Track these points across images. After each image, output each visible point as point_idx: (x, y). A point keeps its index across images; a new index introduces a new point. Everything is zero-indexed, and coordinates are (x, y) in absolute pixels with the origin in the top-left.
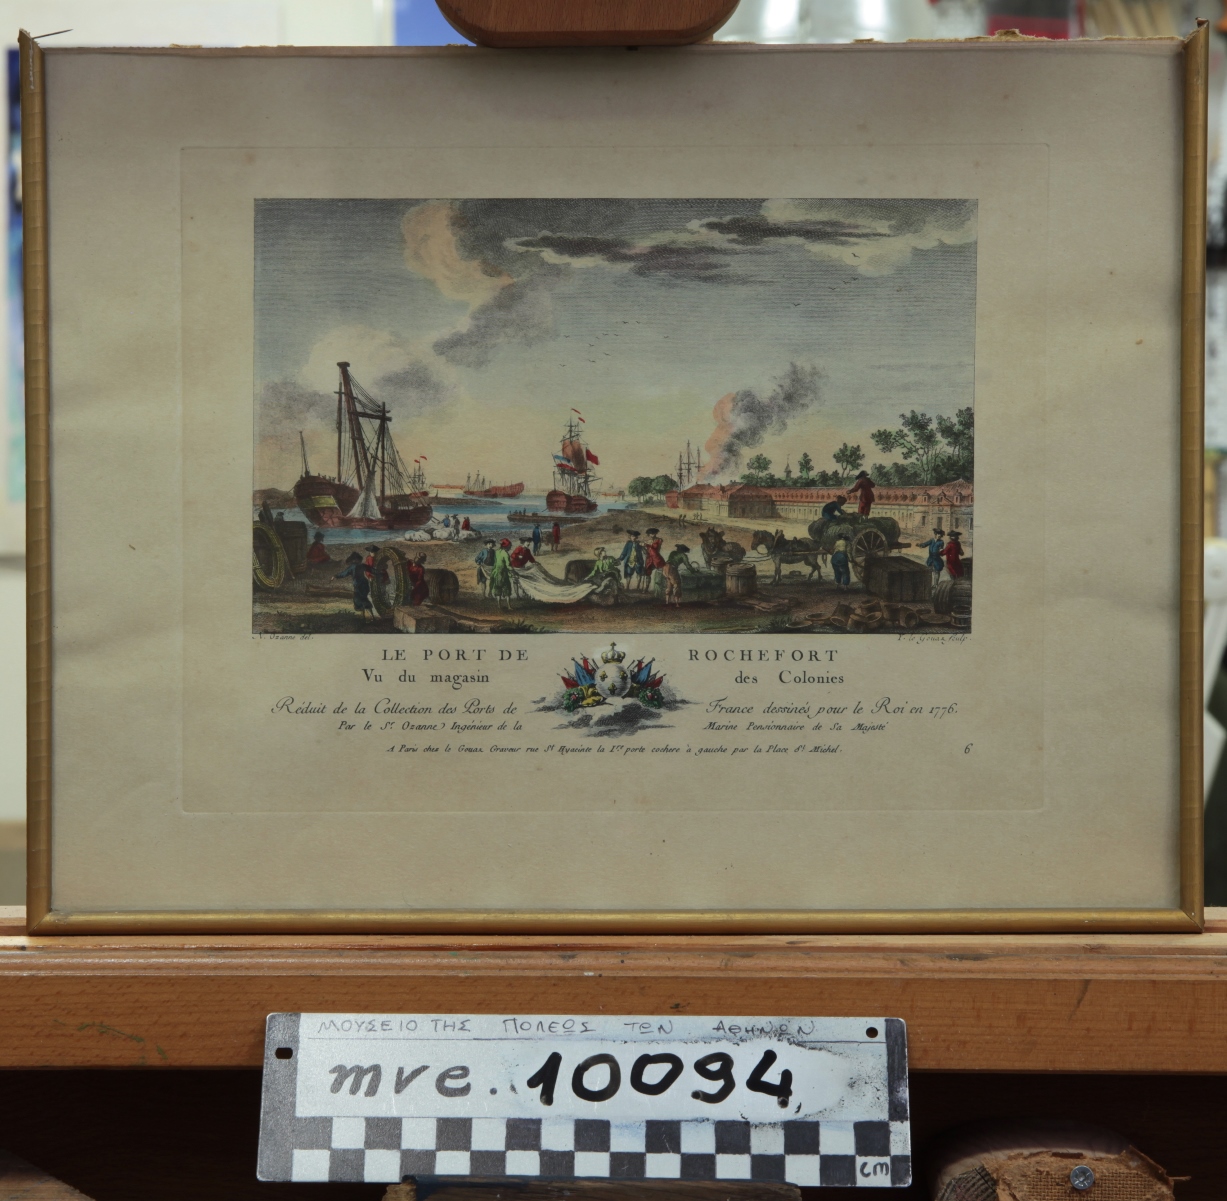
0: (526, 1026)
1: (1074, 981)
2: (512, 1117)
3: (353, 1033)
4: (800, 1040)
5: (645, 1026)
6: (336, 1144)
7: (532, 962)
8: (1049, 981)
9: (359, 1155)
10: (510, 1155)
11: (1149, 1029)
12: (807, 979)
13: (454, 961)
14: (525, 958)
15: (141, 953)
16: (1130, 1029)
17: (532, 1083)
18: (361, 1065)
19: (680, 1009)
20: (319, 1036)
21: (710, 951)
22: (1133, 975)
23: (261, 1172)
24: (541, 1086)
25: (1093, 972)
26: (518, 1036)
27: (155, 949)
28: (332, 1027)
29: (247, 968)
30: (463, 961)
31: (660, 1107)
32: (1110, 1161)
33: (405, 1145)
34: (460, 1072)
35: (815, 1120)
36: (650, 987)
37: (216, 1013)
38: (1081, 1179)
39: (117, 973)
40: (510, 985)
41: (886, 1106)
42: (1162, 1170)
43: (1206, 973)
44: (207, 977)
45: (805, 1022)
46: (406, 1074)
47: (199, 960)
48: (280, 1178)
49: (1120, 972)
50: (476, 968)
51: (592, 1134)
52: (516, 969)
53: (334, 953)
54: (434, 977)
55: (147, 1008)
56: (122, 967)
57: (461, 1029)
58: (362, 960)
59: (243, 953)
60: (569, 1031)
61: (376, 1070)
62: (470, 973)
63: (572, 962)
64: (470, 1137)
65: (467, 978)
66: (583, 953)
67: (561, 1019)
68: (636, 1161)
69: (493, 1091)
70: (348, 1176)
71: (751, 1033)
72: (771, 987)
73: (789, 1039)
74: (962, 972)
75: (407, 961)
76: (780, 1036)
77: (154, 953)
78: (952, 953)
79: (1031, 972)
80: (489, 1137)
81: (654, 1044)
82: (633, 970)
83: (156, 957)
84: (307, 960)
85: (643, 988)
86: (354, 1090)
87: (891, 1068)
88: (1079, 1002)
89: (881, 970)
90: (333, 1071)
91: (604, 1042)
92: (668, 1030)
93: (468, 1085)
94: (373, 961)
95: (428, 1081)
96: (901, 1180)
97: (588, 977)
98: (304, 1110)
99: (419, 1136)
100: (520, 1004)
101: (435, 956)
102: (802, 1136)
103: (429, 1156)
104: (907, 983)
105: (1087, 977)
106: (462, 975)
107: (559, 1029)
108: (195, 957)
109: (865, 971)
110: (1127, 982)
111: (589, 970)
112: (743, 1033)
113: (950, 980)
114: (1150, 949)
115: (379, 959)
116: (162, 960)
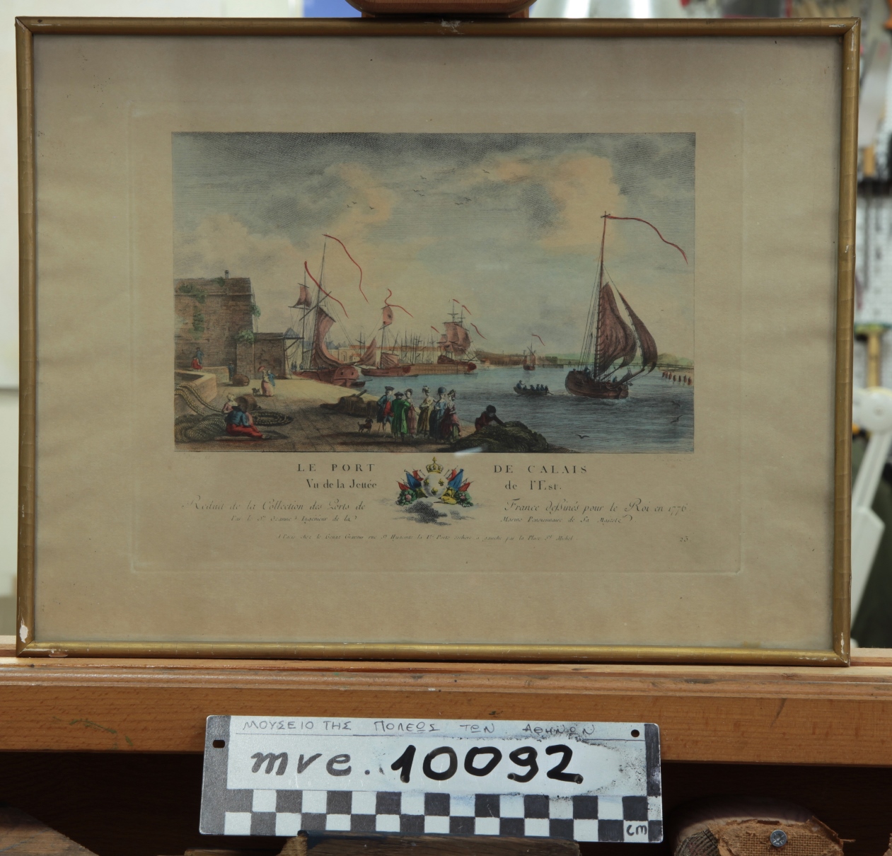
0: (390, 726)
1: (775, 699)
2: (380, 790)
3: (268, 730)
4: (585, 738)
5: (475, 727)
6: (255, 809)
7: (392, 680)
8: (757, 699)
9: (272, 817)
10: (379, 817)
11: (827, 734)
12: (586, 695)
13: (337, 679)
14: (387, 677)
15: (115, 671)
16: (814, 733)
17: (395, 767)
18: (273, 753)
19: (496, 715)
20: (243, 732)
21: (518, 674)
22: (816, 696)
23: (202, 828)
24: (401, 769)
25: (789, 693)
26: (384, 733)
27: (126, 668)
28: (253, 726)
29: (190, 682)
30: (343, 679)
31: (486, 785)
32: (799, 827)
33: (304, 810)
34: (343, 758)
35: (595, 795)
36: (475, 700)
37: (168, 713)
38: (778, 840)
39: (98, 684)
40: (376, 696)
41: (645, 785)
42: (835, 834)
43: (867, 694)
44: (162, 688)
45: (588, 725)
46: (305, 759)
47: (156, 676)
48: (216, 832)
49: (808, 693)
50: (352, 684)
51: (438, 804)
52: (380, 685)
53: (252, 672)
54: (322, 690)
55: (119, 709)
56: (101, 680)
57: (345, 728)
58: (271, 678)
59: (187, 671)
60: (421, 730)
61: (284, 756)
62: (348, 688)
63: (420, 681)
64: (351, 805)
65: (346, 691)
66: (428, 675)
67: (415, 721)
68: (468, 823)
69: (367, 772)
70: (264, 832)
71: (549, 733)
72: (560, 701)
73: (576, 738)
74: (695, 692)
75: (303, 678)
76: (570, 735)
77: (125, 670)
78: (689, 678)
79: (744, 692)
80: (364, 804)
81: (481, 740)
82: (463, 687)
83: (126, 673)
84: (233, 677)
85: (470, 700)
86: (268, 771)
87: (648, 758)
88: (778, 714)
89: (638, 690)
90: (253, 757)
91: (446, 738)
92: (491, 730)
93: (350, 768)
94: (279, 678)
95: (320, 765)
96: (656, 838)
97: (431, 692)
98: (233, 784)
99: (314, 803)
100: (383, 710)
101: (323, 676)
102: (585, 806)
103: (322, 818)
104: (657, 699)
105: (784, 696)
106: (342, 689)
107: (414, 729)
108: (153, 674)
109: (627, 690)
110: (812, 700)
111: (432, 686)
112: (544, 733)
113: (687, 697)
114: (829, 677)
115: (284, 677)
116: (130, 676)
